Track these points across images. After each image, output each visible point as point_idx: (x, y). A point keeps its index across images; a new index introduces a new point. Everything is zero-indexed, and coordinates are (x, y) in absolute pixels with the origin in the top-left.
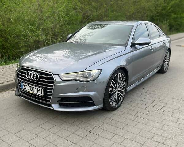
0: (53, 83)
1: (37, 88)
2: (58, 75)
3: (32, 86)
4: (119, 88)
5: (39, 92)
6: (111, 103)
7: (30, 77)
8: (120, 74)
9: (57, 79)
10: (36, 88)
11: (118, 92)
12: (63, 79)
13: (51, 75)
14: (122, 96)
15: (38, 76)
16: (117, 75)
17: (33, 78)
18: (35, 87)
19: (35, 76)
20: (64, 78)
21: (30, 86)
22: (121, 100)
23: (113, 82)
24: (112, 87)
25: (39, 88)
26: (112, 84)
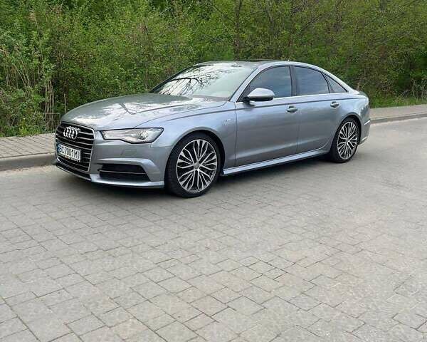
0: (92, 142)
1: (74, 150)
2: (101, 131)
3: (70, 148)
5: (76, 156)
6: (181, 183)
7: (68, 135)
8: (201, 142)
9: (98, 137)
11: (198, 170)
12: (105, 138)
14: (207, 179)
15: (77, 134)
16: (196, 142)
17: (71, 136)
19: (74, 133)
20: (107, 136)
21: (67, 148)
22: (205, 184)
26: (182, 154)
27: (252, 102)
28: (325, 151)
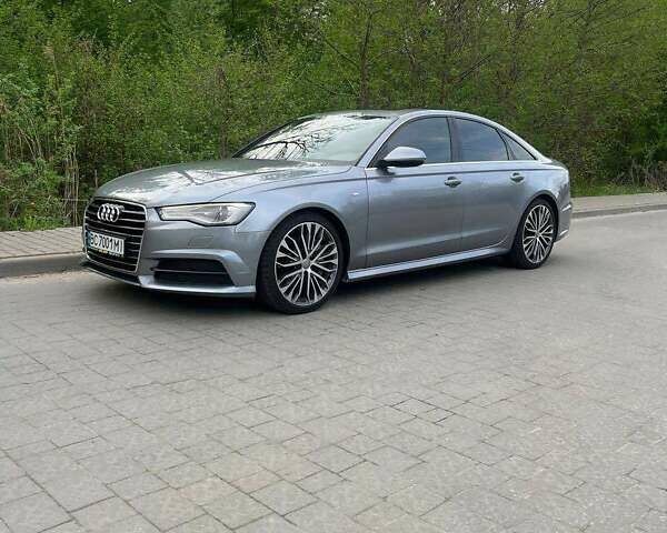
0: (142, 225)
2: (156, 208)
3: (106, 237)
4: (312, 258)
5: (116, 248)
6: (282, 290)
7: (105, 217)
8: (313, 227)
10: (112, 240)
11: (309, 270)
12: (164, 218)
14: (323, 285)
15: (119, 213)
16: (305, 226)
17: (109, 217)
18: (110, 238)
19: (114, 213)
21: (103, 236)
22: (319, 293)
23: (287, 239)
25: (117, 239)
26: (284, 243)
27: (391, 169)
28: (504, 250)
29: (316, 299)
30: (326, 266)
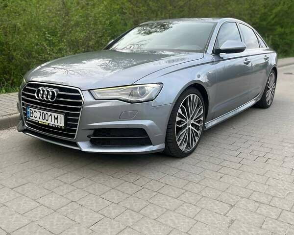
1: (53, 114)
2: (89, 90)
3: (45, 112)
4: (192, 119)
5: (56, 121)
6: (179, 143)
7: (42, 97)
8: (193, 96)
9: (86, 97)
10: (51, 115)
11: (190, 126)
12: (96, 98)
13: (77, 91)
14: (197, 135)
15: (56, 95)
16: (190, 96)
17: (47, 98)
18: (49, 113)
19: (51, 94)
20: (99, 96)
21: (42, 112)
22: (195, 141)
23: (182, 108)
24: (180, 116)
25: (56, 115)
26: (180, 111)
27: (222, 55)
29: (194, 146)
30: (198, 122)
